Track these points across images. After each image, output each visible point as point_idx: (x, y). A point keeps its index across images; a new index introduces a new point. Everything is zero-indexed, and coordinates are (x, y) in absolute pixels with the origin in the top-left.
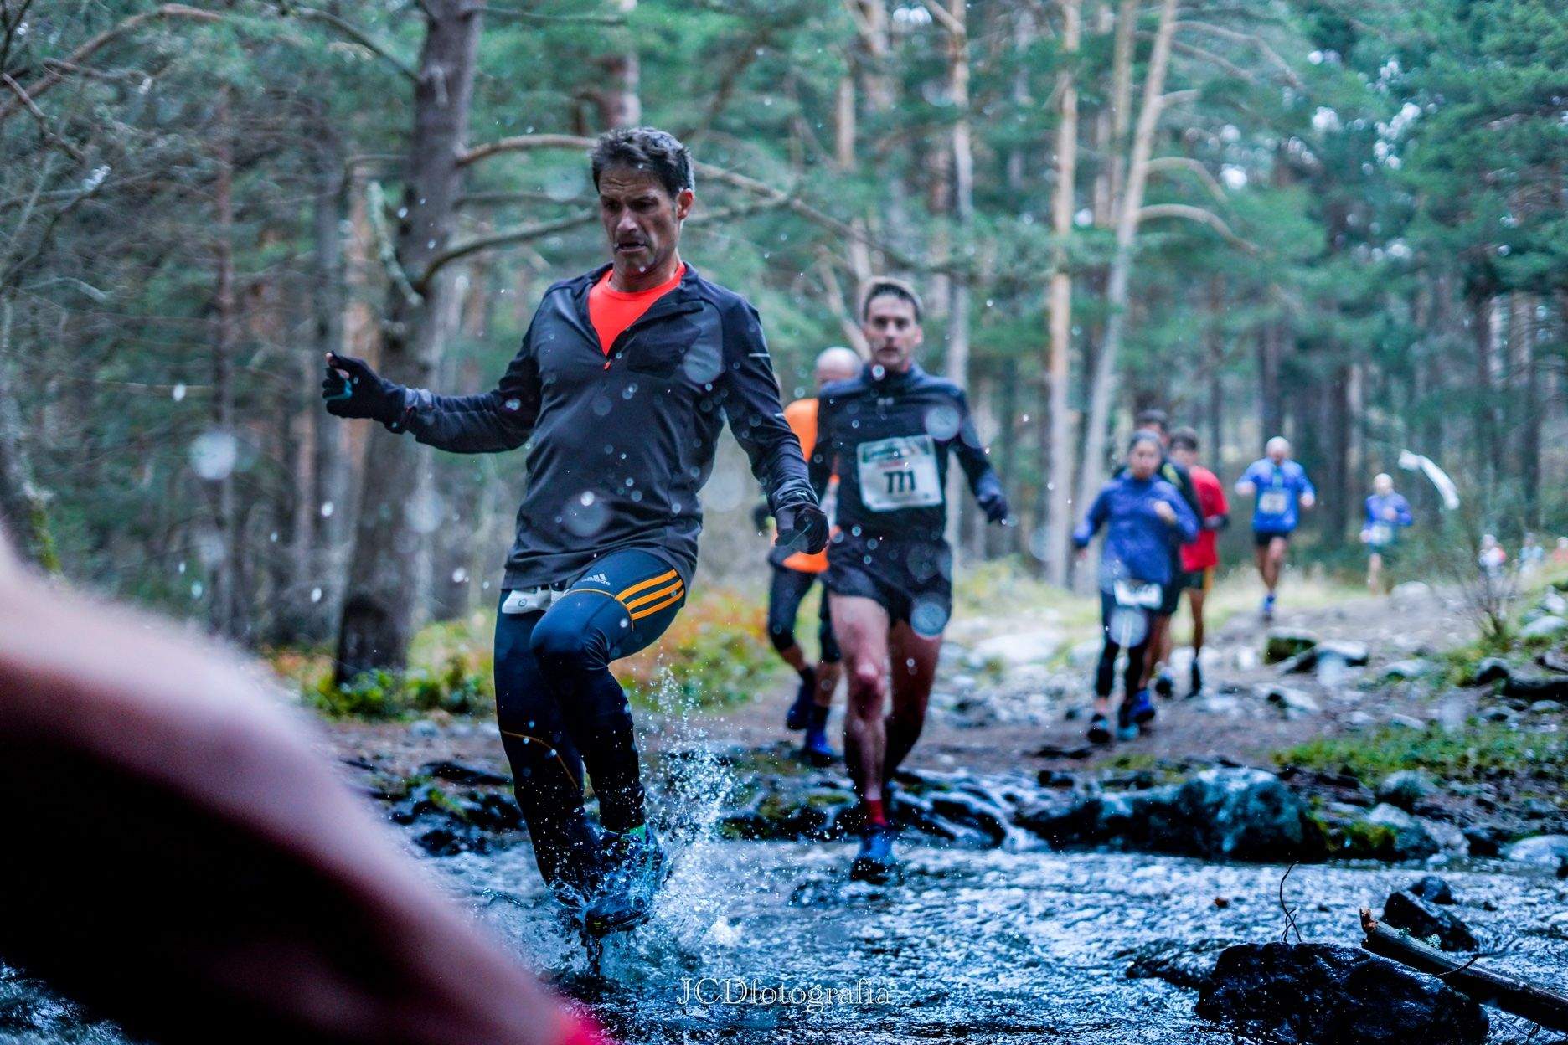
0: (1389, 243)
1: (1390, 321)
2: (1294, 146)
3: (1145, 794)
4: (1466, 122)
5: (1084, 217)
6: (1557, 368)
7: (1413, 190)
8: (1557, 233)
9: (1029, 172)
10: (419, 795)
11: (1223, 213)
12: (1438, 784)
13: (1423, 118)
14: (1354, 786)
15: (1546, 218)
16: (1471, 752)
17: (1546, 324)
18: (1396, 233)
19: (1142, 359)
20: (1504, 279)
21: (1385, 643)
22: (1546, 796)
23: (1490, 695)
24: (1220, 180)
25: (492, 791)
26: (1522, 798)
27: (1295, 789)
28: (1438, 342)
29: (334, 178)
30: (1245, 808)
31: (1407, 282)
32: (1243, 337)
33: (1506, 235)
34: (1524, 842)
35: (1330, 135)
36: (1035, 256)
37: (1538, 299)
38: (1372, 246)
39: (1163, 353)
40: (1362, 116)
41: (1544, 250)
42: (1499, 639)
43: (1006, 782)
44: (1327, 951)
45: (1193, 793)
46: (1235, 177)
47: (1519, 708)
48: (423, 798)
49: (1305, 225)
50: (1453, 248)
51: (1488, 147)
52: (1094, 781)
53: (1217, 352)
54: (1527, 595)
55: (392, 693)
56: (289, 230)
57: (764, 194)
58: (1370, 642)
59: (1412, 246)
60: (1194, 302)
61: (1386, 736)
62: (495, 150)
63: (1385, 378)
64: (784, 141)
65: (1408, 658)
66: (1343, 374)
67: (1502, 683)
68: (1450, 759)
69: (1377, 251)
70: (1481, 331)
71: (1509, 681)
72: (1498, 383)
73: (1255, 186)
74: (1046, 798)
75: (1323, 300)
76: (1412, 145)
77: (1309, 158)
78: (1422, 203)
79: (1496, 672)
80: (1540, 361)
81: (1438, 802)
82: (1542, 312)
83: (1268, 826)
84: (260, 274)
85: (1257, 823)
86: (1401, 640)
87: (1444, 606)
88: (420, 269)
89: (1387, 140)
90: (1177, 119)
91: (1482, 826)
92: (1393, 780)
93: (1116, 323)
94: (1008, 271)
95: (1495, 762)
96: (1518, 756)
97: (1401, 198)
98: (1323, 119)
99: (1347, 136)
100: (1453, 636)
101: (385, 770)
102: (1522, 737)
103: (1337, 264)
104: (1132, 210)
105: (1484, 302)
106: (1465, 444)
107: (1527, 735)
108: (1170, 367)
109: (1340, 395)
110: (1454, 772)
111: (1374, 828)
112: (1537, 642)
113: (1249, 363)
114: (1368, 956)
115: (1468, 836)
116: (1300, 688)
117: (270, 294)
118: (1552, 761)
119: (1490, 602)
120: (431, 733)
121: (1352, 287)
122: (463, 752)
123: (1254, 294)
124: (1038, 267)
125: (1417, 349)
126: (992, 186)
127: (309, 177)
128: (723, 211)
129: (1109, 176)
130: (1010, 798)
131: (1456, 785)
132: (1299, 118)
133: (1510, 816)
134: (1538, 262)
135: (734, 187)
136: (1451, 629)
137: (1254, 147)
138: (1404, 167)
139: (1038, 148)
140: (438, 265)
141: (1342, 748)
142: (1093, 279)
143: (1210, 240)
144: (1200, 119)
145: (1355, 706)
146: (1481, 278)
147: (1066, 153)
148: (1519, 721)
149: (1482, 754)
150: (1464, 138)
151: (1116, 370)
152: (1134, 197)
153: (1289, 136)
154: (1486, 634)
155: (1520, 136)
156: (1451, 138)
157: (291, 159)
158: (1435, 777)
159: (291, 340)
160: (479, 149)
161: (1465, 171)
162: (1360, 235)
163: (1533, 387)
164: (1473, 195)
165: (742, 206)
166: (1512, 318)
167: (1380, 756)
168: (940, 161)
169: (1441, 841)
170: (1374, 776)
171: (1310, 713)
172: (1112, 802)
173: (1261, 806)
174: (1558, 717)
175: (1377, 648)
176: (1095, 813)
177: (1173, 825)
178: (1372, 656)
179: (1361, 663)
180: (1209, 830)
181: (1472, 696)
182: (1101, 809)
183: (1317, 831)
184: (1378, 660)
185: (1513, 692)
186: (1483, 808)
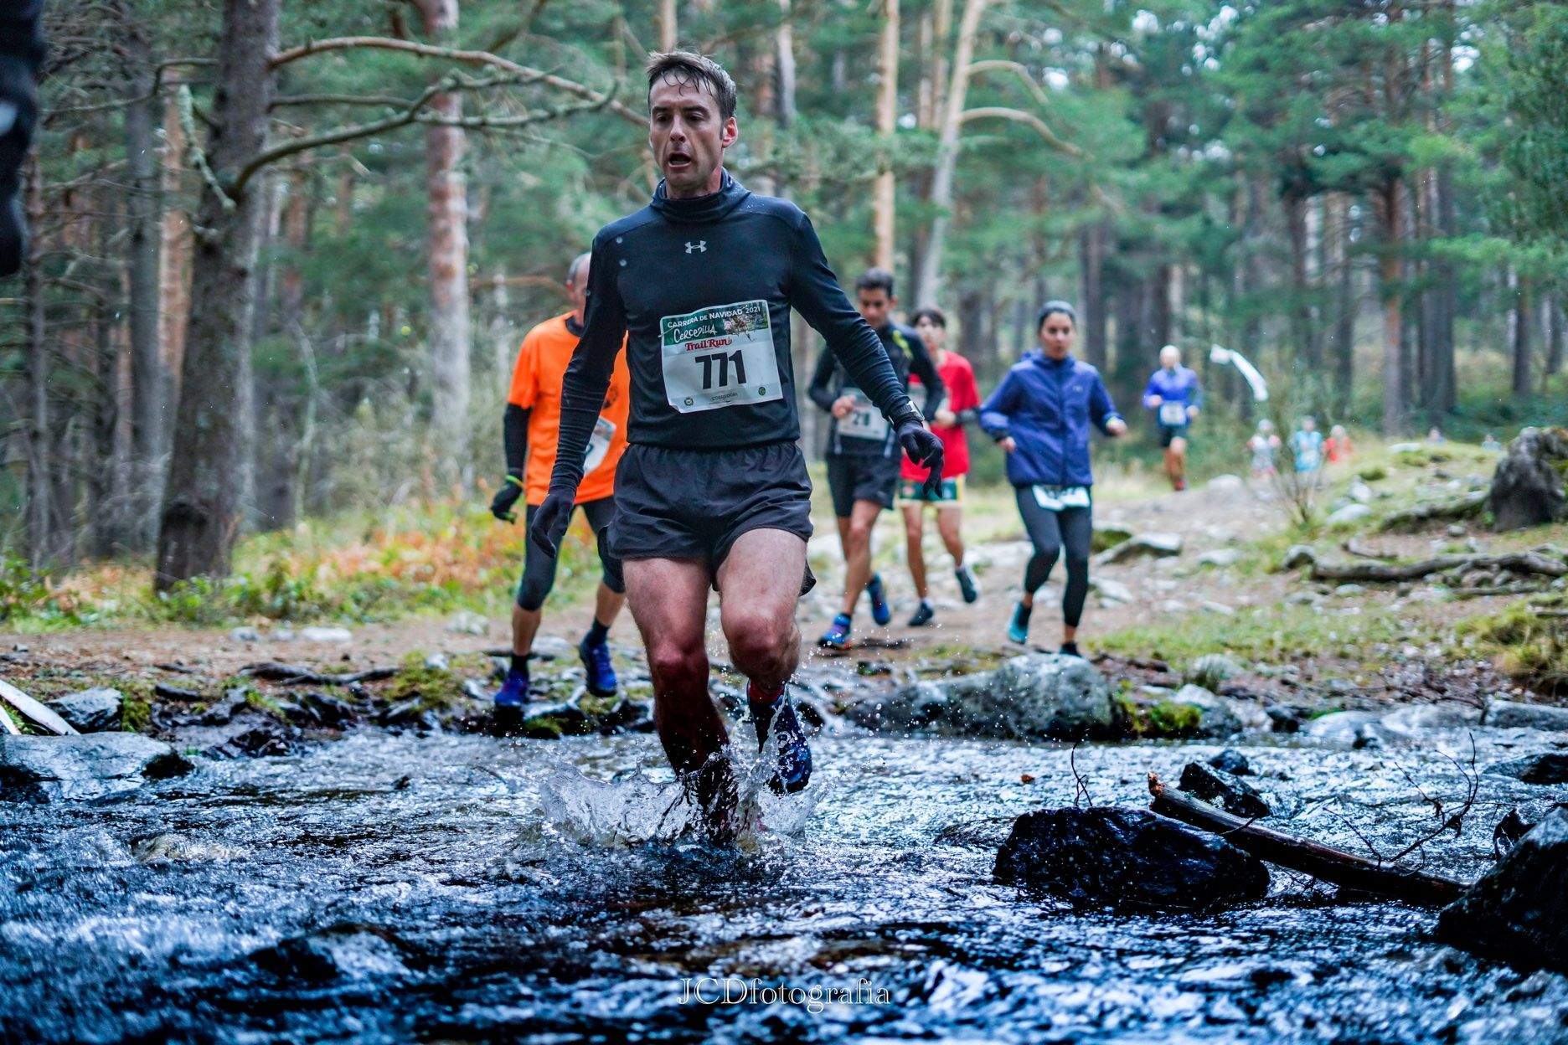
0: (1208, 145)
1: (1208, 222)
2: (1116, 49)
3: (961, 681)
4: (1281, 25)
5: (908, 121)
6: (1368, 266)
7: (1230, 91)
8: (1369, 134)
9: (853, 75)
10: (236, 696)
11: (1044, 116)
12: (1244, 666)
13: (1240, 20)
14: (1162, 669)
15: (1359, 119)
16: (1277, 636)
17: (1359, 223)
18: (1213, 135)
19: (968, 261)
20: (1319, 179)
21: (1199, 534)
22: (1347, 675)
23: (1297, 581)
24: (1043, 84)
25: (310, 690)
26: (1324, 678)
27: (1107, 674)
28: (1255, 242)
29: (146, 83)
30: (1055, 692)
31: (1226, 182)
32: (1065, 237)
33: (1321, 135)
34: (1324, 718)
35: (1150, 38)
36: (856, 157)
37: (1351, 199)
38: (1191, 148)
39: (989, 257)
40: (1183, 19)
41: (1357, 150)
42: (1307, 526)
43: (825, 673)
44: (1116, 815)
45: (1005, 680)
46: (1057, 79)
47: (1324, 593)
48: (242, 700)
49: (1127, 126)
50: (1269, 148)
51: (1302, 50)
52: (910, 670)
53: (1041, 252)
54: (1333, 485)
55: (210, 601)
56: (100, 138)
57: (583, 95)
58: (1184, 534)
59: (1230, 147)
60: (1018, 205)
61: (1195, 622)
62: (308, 52)
63: (1204, 277)
64: (607, 45)
65: (1219, 547)
66: (1164, 275)
67: (1308, 568)
68: (1256, 642)
69: (1197, 154)
70: (1296, 230)
71: (1315, 567)
72: (1313, 281)
73: (1077, 87)
74: (864, 686)
75: (1144, 201)
76: (1230, 47)
77: (1130, 59)
78: (1237, 104)
79: (1304, 559)
80: (1354, 260)
81: (1244, 683)
82: (1355, 212)
83: (1078, 709)
84: (70, 183)
85: (1068, 705)
86: (1213, 530)
87: (1256, 498)
88: (234, 173)
89: (1206, 43)
90: (999, 22)
91: (1284, 707)
92: (1198, 664)
93: (940, 225)
94: (831, 174)
95: (1300, 644)
96: (1321, 638)
97: (1220, 100)
98: (1143, 21)
99: (1165, 39)
100: (1264, 526)
101: (203, 673)
102: (1326, 620)
103: (1158, 165)
104: (955, 113)
105: (1300, 202)
106: (1281, 342)
107: (1331, 618)
108: (994, 269)
109: (1161, 295)
110: (1261, 654)
111: (1178, 707)
112: (1343, 529)
113: (1073, 265)
114: (1154, 818)
115: (1272, 715)
116: (1116, 579)
117: (82, 202)
118: (1354, 642)
119: (1298, 492)
120: (253, 639)
121: (1172, 188)
122: (283, 655)
123: (1077, 196)
124: (857, 168)
125: (1234, 251)
126: (817, 88)
127: (119, 82)
128: (541, 113)
129: (932, 78)
130: (829, 688)
131: (1262, 667)
132: (1119, 21)
133: (1313, 695)
134: (1352, 162)
135: (555, 89)
136: (1262, 519)
137: (1076, 50)
138: (1222, 70)
139: (862, 50)
140: (250, 170)
141: (1154, 634)
142: (918, 181)
143: (1035, 142)
144: (1022, 22)
145: (1168, 593)
146: (1296, 178)
147: (890, 54)
148: (1323, 605)
149: (1287, 637)
150: (1280, 40)
151: (941, 273)
152: (957, 99)
153: (1113, 40)
154: (1294, 522)
155: (1334, 38)
156: (1267, 41)
157: (100, 63)
158: (1242, 660)
159: (104, 250)
160: (290, 52)
161: (1281, 73)
162: (1179, 137)
163: (1346, 284)
164: (1289, 97)
165: (561, 108)
166: (1327, 217)
167: (1189, 641)
168: (765, 64)
169: (1245, 719)
170: (1184, 659)
171: (1125, 602)
172: (926, 690)
173: (1070, 689)
174: (1361, 600)
175: (1190, 539)
176: (911, 699)
177: (986, 709)
178: (1186, 547)
179: (1174, 553)
180: (1021, 714)
181: (1279, 582)
182: (917, 696)
183: (1125, 712)
184: (1191, 550)
185: (1319, 577)
186: (1287, 688)
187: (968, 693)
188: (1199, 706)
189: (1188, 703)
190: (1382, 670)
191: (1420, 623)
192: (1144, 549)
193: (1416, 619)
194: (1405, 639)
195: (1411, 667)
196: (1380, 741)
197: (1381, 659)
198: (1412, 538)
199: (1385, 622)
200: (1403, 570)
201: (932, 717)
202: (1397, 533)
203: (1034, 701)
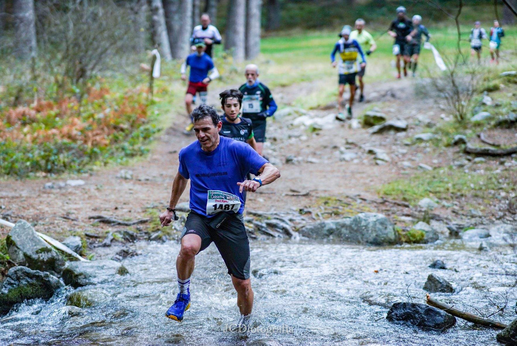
10: (110, 236)
12: (438, 202)
14: (407, 206)
16: (450, 185)
21: (414, 119)
22: (477, 206)
23: (458, 152)
25: (124, 229)
26: (468, 208)
30: (375, 228)
34: (468, 231)
42: (462, 122)
43: (289, 214)
44: (419, 305)
45: (357, 222)
47: (469, 161)
48: (112, 237)
52: (319, 213)
58: (407, 119)
65: (424, 129)
67: (463, 146)
68: (442, 189)
71: (466, 147)
74: (303, 219)
79: (461, 141)
81: (438, 211)
83: (383, 234)
85: (379, 232)
86: (421, 117)
91: (454, 223)
92: (420, 203)
95: (459, 190)
96: (468, 187)
102: (470, 177)
107: (472, 176)
110: (444, 196)
111: (417, 231)
112: (478, 125)
114: (428, 306)
115: (449, 229)
118: (481, 189)
120: (53, 187)
130: (291, 220)
131: (444, 202)
133: (464, 217)
145: (404, 156)
148: (469, 168)
149: (454, 185)
154: (456, 119)
158: (436, 199)
169: (439, 231)
170: (415, 201)
171: (386, 161)
172: (328, 224)
173: (380, 227)
174: (484, 166)
175: (411, 121)
176: (323, 227)
177: (350, 233)
178: (409, 127)
179: (404, 130)
180: (363, 235)
181: (451, 151)
182: (325, 226)
183: (399, 234)
184: (412, 128)
185: (467, 152)
186: (454, 214)
187: (344, 226)
188: (424, 230)
189: (420, 230)
190: (491, 203)
191: (507, 181)
192: (391, 127)
193: (506, 178)
194: (501, 189)
195: (503, 201)
196: (488, 248)
197: (491, 198)
198: (508, 131)
199: (494, 180)
200: (503, 152)
201: (331, 233)
202: (502, 128)
203: (368, 231)
